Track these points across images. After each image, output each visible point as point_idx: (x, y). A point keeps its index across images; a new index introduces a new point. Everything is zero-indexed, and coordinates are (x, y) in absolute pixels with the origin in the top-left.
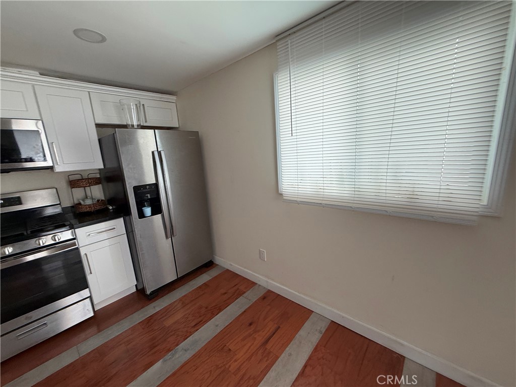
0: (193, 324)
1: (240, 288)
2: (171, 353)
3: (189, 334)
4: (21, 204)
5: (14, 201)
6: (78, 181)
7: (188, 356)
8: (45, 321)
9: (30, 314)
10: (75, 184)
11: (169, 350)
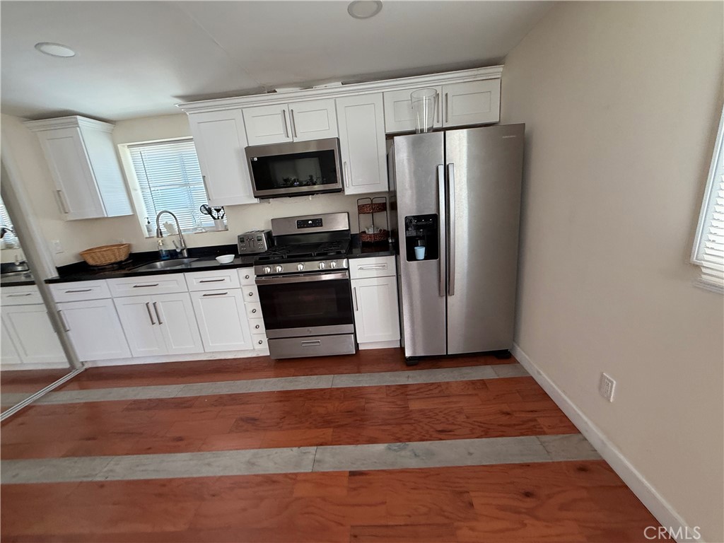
0: (440, 427)
1: (539, 420)
2: (399, 444)
3: (428, 437)
4: (322, 226)
5: (318, 222)
6: (363, 206)
7: (413, 464)
8: (319, 339)
9: (311, 328)
10: (361, 209)
11: (398, 440)
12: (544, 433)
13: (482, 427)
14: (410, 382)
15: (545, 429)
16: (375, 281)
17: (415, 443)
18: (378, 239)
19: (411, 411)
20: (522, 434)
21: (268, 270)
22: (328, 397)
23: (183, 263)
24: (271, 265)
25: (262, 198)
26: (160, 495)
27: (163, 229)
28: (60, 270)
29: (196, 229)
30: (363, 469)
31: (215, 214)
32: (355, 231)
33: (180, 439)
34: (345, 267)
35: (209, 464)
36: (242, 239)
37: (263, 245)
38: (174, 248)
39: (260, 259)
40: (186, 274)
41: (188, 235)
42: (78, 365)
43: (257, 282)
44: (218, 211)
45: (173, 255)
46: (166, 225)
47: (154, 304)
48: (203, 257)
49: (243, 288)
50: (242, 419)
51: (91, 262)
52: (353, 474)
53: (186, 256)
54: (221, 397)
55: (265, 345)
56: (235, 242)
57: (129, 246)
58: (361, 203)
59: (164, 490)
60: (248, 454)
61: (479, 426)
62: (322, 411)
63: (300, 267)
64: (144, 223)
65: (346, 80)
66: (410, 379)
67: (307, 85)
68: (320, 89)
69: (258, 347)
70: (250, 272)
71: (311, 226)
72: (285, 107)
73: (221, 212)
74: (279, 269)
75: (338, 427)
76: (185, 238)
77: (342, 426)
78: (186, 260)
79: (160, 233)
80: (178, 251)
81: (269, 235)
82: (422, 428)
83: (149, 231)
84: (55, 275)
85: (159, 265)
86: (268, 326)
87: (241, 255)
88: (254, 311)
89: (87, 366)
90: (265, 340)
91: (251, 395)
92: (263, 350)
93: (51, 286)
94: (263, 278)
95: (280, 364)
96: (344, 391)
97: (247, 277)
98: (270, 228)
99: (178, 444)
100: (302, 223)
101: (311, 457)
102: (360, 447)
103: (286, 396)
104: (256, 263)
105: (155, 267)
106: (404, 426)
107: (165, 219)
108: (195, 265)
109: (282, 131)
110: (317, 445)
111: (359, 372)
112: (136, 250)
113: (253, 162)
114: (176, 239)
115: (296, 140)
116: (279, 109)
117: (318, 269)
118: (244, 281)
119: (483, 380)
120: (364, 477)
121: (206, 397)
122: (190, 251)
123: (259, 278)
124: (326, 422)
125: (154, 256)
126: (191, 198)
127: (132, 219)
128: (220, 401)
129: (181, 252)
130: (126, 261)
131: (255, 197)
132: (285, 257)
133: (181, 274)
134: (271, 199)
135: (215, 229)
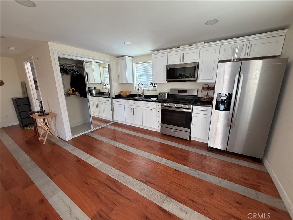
0: (212, 171)
1: (261, 187)
2: (194, 169)
3: (206, 172)
4: (187, 93)
5: (186, 91)
6: (204, 87)
7: (197, 176)
8: (177, 131)
9: (175, 127)
10: (203, 89)
11: (195, 168)
12: (261, 192)
13: (230, 178)
14: (207, 155)
15: (262, 191)
16: (202, 116)
17: (200, 172)
18: (207, 101)
19: (203, 163)
20: (249, 188)
21: (165, 104)
22: (175, 149)
23: (142, 99)
24: (166, 103)
25: (168, 81)
26: (127, 154)
27: (139, 88)
28: (115, 95)
29: (147, 89)
30: (179, 170)
31: (154, 85)
32: (199, 96)
33: (133, 144)
34: (191, 108)
35: (139, 152)
36: (160, 94)
37: (166, 97)
38: (141, 94)
39: (164, 100)
40: (143, 102)
41: (145, 91)
42: (114, 121)
43: (161, 107)
44: (155, 84)
45: (140, 96)
46: (140, 87)
47: (133, 109)
48: (148, 98)
49: (157, 109)
50: (149, 146)
51: (122, 95)
52: (175, 170)
53: (143, 97)
54: (144, 138)
55: (160, 128)
56: (157, 94)
57: (130, 92)
58: (204, 86)
59: (128, 153)
60: (149, 154)
61: (229, 177)
62: (172, 152)
63: (175, 105)
64: (135, 86)
65: (205, 42)
66: (207, 154)
67: (191, 44)
68: (195, 45)
69: (157, 128)
70: (160, 104)
71: (183, 92)
72: (182, 52)
73: (155, 85)
74: (168, 105)
75: (176, 158)
76: (144, 91)
77: (177, 158)
78: (143, 98)
79: (138, 89)
80: (142, 95)
81: (168, 93)
82: (205, 169)
83: (136, 88)
84: (114, 97)
85: (136, 98)
86: (161, 123)
87: (158, 99)
88: (158, 117)
89: (116, 121)
90: (160, 126)
91: (152, 141)
92: (158, 130)
93: (113, 99)
94: (163, 107)
95: (163, 135)
96: (181, 149)
97: (158, 106)
98: (169, 91)
99: (133, 145)
100: (180, 91)
101: (165, 161)
102: (180, 165)
103: (162, 144)
104: (162, 102)
105: (135, 98)
106: (198, 166)
107: (141, 85)
108: (145, 100)
109: (179, 60)
110: (167, 159)
111: (189, 146)
112: (132, 93)
113: (168, 70)
114: (142, 91)
115: (183, 63)
116: (179, 53)
117: (181, 107)
118: (158, 107)
119: (240, 165)
120: (179, 172)
121: (141, 137)
122: (145, 95)
123: (162, 107)
124: (172, 155)
125: (135, 95)
126: (148, 79)
127: (132, 84)
128: (144, 139)
129: (142, 96)
130: (129, 96)
131: (166, 81)
132: (171, 101)
133: (141, 101)
134: (171, 82)
135: (152, 90)
